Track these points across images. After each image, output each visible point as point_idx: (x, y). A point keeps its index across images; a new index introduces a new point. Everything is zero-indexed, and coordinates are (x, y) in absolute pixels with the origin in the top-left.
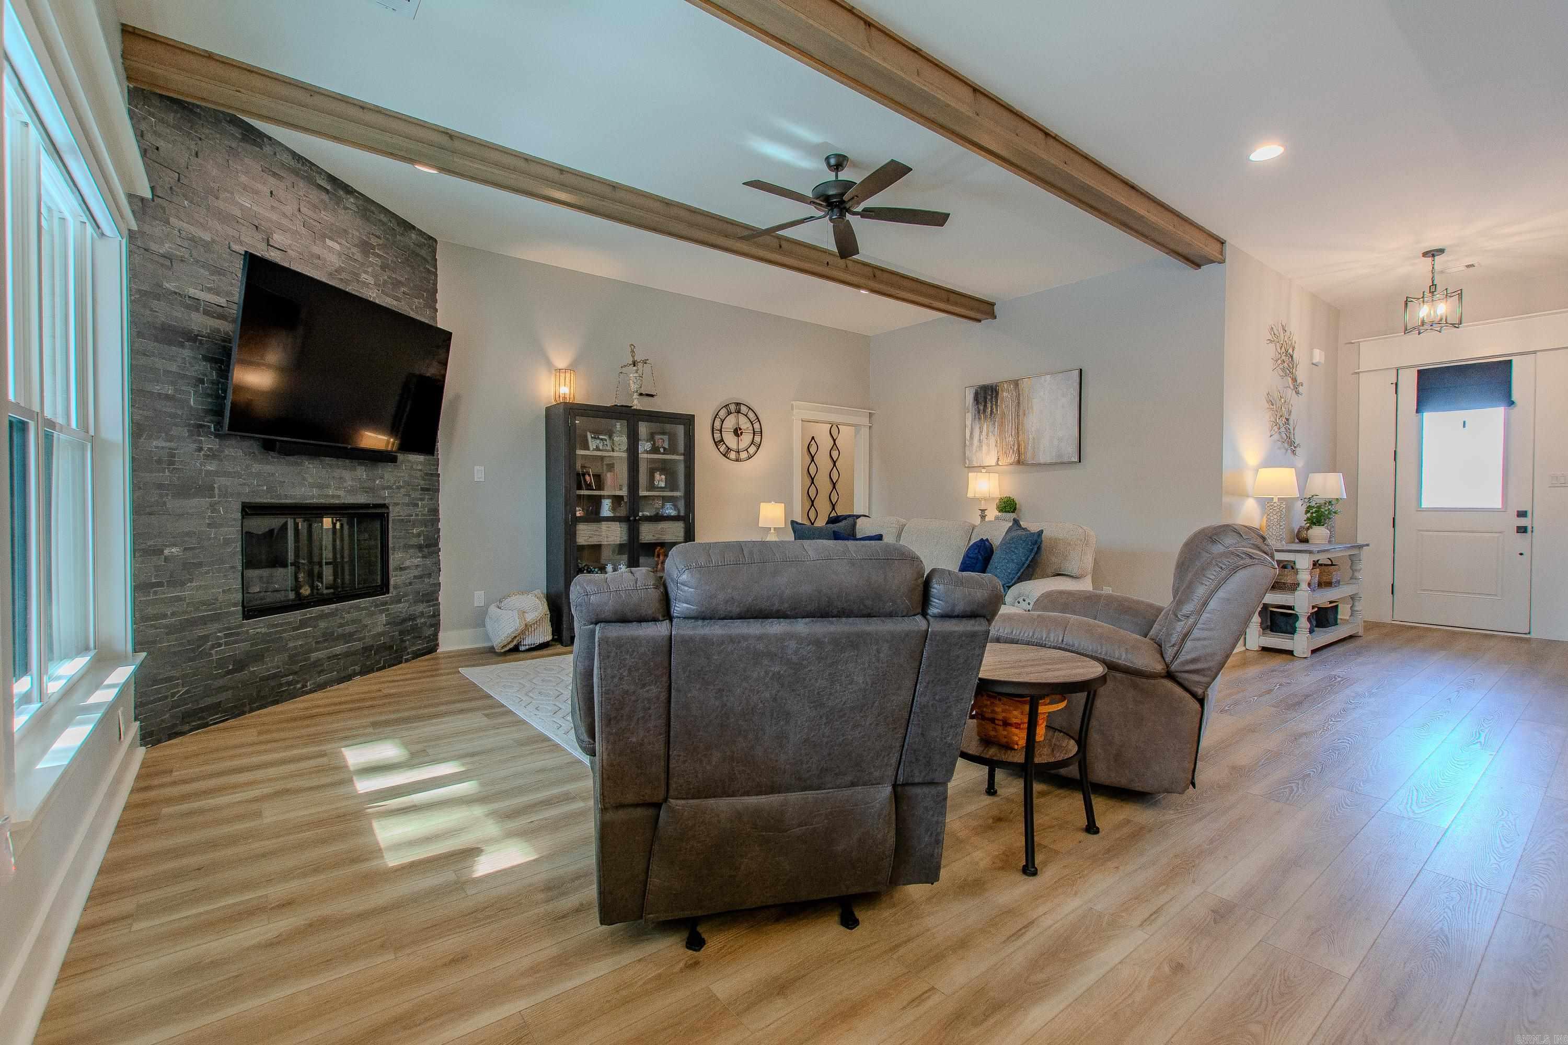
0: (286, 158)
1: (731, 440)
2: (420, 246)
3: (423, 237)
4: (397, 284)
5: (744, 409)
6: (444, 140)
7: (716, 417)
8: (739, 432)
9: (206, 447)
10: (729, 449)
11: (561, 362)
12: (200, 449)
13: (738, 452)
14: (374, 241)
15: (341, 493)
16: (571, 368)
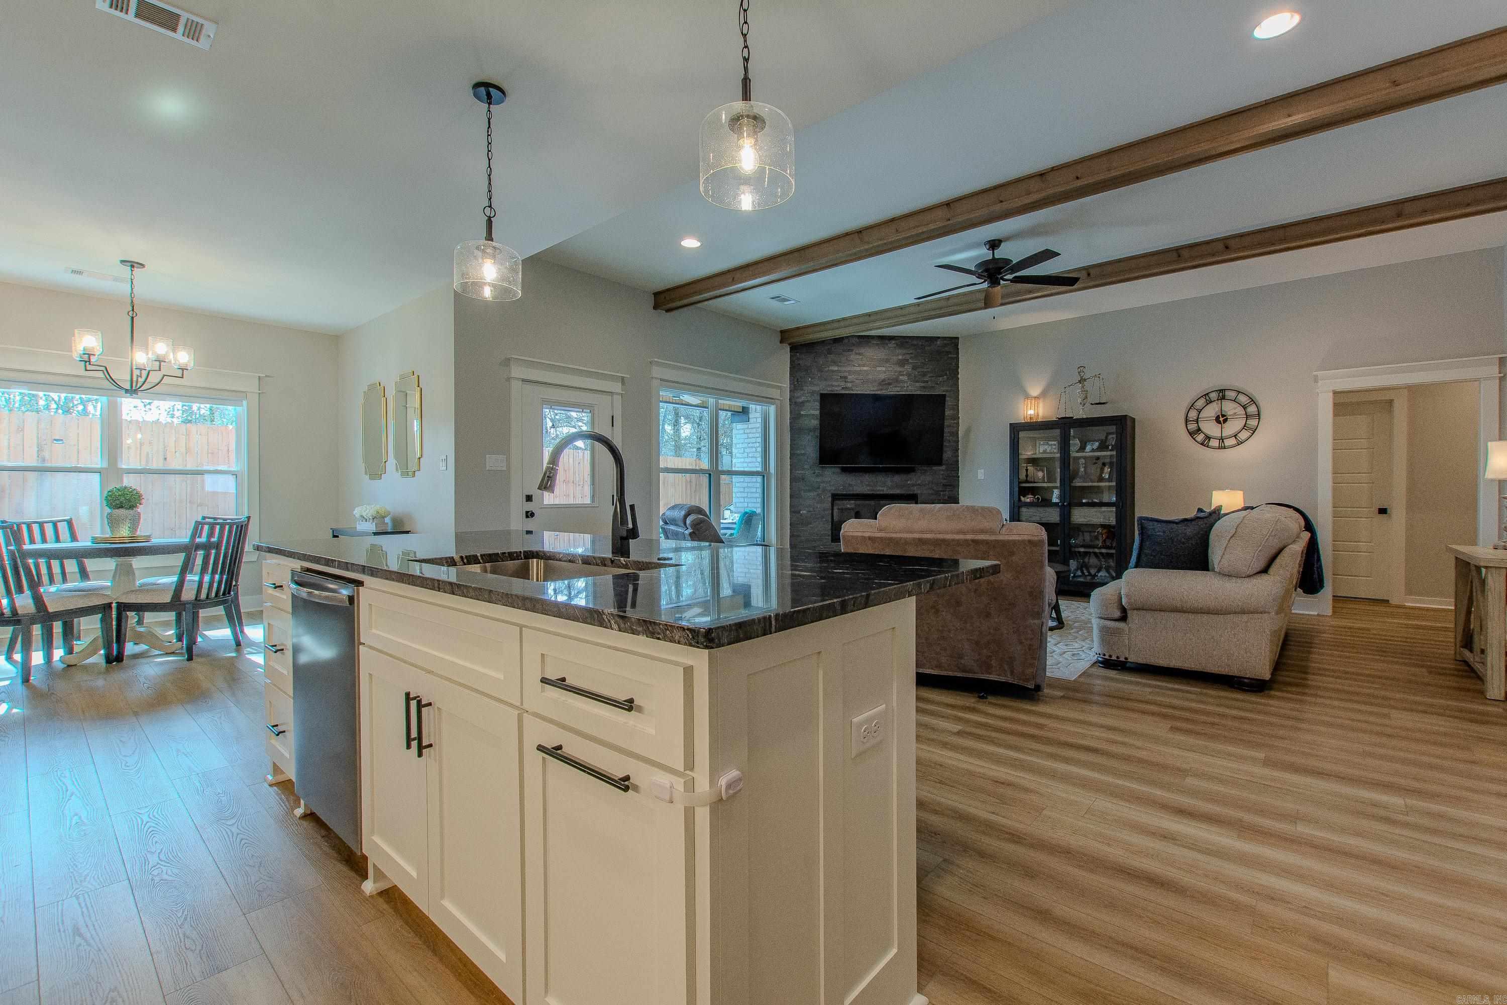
0: (854, 340)
1: (1210, 428)
2: (946, 345)
3: (946, 340)
4: (924, 375)
5: (1231, 394)
6: (867, 319)
7: (1190, 408)
8: (1221, 419)
9: (816, 471)
10: (1208, 438)
11: (1035, 390)
12: (814, 473)
13: (1223, 440)
14: (908, 357)
15: (885, 489)
16: (1044, 394)
